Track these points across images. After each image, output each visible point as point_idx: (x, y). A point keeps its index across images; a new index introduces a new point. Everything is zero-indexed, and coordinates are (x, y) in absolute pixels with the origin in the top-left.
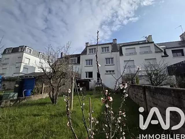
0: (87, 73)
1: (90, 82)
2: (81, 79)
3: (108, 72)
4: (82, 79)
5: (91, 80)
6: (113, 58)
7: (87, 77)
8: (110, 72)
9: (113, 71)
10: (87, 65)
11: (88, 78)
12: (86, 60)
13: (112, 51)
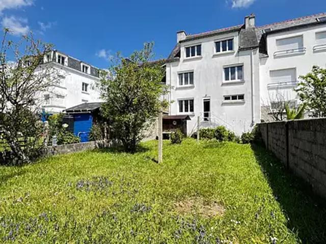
0: (182, 101)
1: (188, 121)
2: (169, 115)
3: (236, 99)
4: (172, 115)
5: (191, 117)
6: (241, 66)
7: (181, 110)
8: (233, 99)
9: (241, 97)
10: (182, 84)
11: (184, 113)
12: (179, 74)
13: (240, 50)
